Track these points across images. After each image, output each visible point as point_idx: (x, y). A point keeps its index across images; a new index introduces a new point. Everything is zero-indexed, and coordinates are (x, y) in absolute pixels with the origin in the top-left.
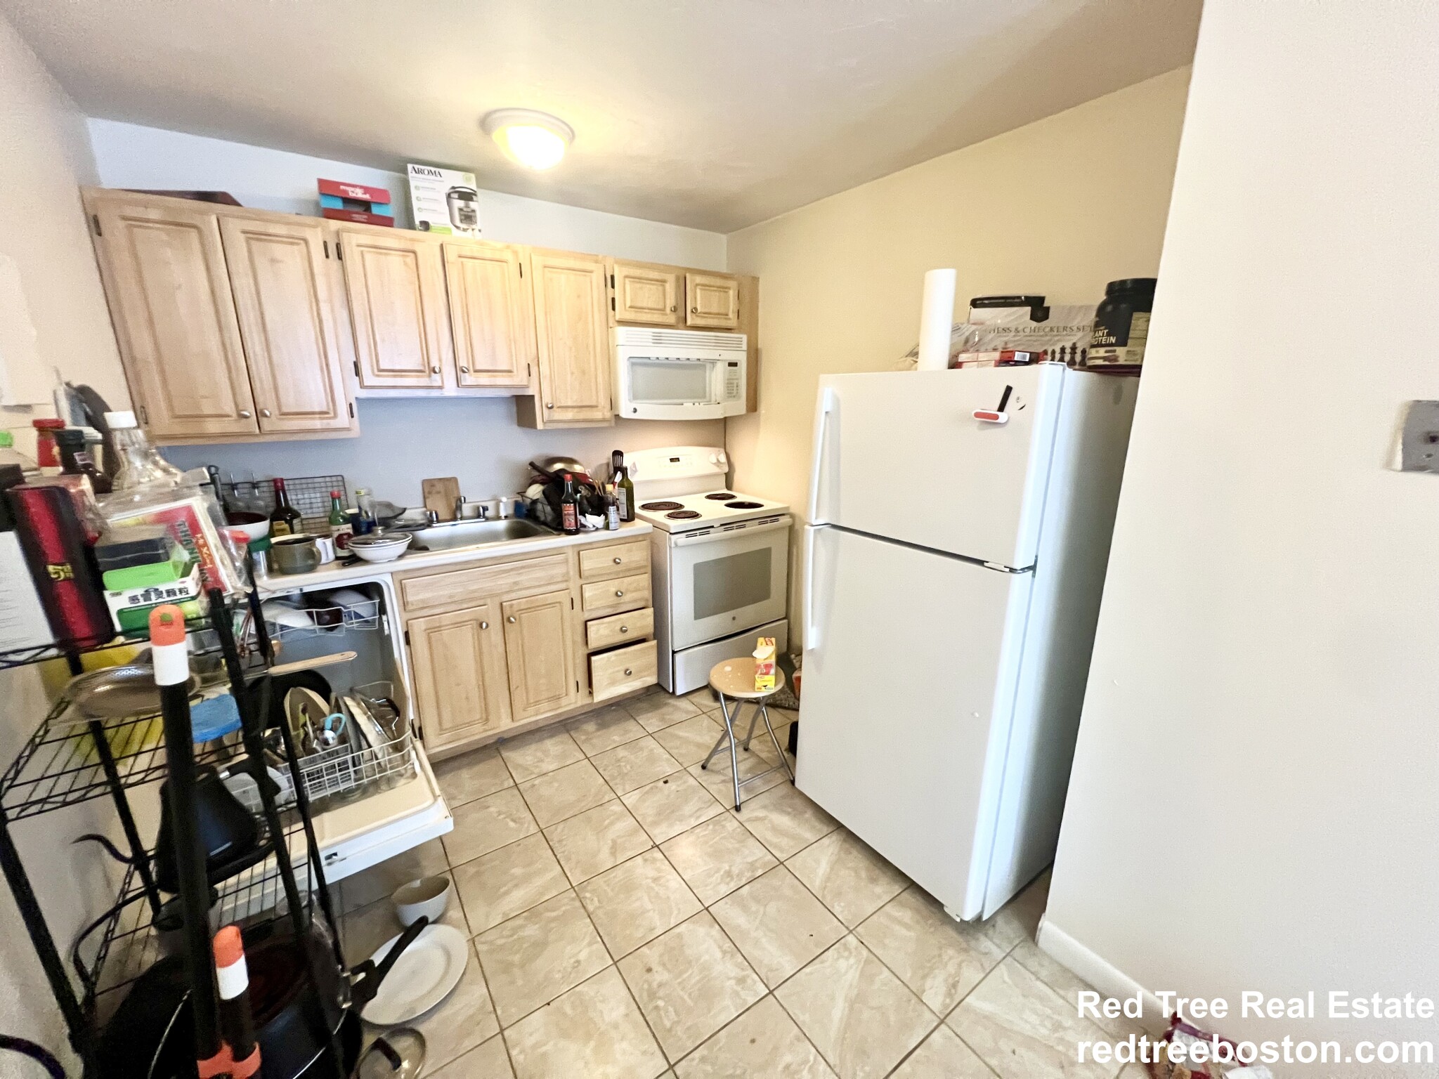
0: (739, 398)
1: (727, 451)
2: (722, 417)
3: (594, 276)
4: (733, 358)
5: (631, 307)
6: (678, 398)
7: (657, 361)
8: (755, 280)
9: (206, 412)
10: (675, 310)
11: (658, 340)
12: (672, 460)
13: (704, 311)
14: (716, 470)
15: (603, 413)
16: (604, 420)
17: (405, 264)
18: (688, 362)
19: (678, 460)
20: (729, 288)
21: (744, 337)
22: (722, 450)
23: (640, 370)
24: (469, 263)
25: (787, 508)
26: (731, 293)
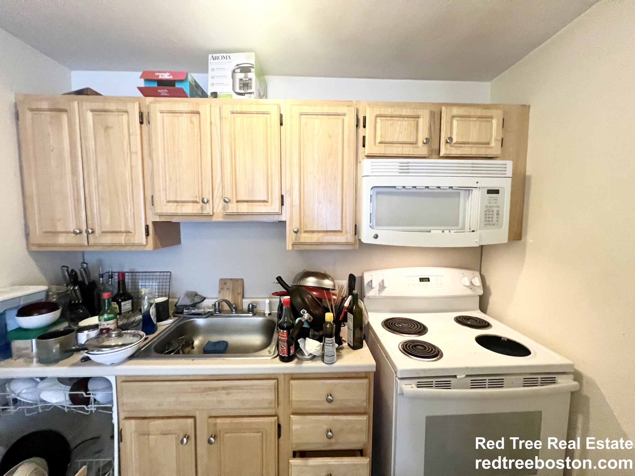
0: (500, 226)
1: (482, 273)
2: (477, 245)
3: (346, 119)
4: (493, 184)
5: (381, 143)
6: (427, 226)
7: (404, 190)
8: (525, 108)
9: (59, 229)
10: (427, 141)
11: (405, 170)
12: (422, 280)
13: (460, 140)
14: (469, 292)
15: (347, 237)
16: (347, 244)
17: (192, 122)
18: (438, 190)
19: (428, 280)
20: (492, 117)
21: (509, 164)
22: (478, 273)
23: (385, 199)
24: (239, 117)
25: (571, 366)
26: (494, 121)
